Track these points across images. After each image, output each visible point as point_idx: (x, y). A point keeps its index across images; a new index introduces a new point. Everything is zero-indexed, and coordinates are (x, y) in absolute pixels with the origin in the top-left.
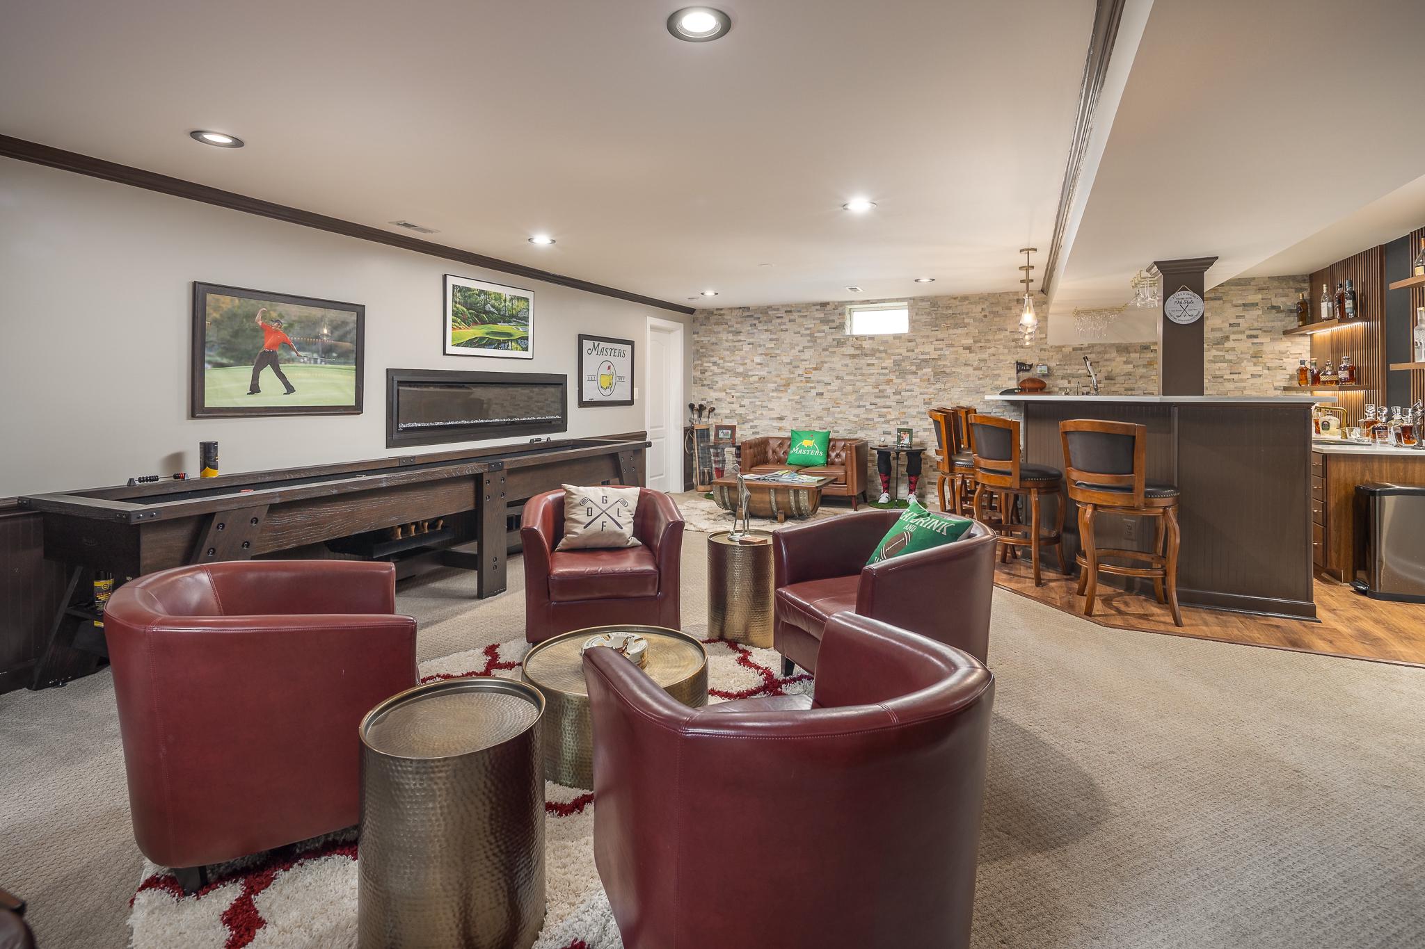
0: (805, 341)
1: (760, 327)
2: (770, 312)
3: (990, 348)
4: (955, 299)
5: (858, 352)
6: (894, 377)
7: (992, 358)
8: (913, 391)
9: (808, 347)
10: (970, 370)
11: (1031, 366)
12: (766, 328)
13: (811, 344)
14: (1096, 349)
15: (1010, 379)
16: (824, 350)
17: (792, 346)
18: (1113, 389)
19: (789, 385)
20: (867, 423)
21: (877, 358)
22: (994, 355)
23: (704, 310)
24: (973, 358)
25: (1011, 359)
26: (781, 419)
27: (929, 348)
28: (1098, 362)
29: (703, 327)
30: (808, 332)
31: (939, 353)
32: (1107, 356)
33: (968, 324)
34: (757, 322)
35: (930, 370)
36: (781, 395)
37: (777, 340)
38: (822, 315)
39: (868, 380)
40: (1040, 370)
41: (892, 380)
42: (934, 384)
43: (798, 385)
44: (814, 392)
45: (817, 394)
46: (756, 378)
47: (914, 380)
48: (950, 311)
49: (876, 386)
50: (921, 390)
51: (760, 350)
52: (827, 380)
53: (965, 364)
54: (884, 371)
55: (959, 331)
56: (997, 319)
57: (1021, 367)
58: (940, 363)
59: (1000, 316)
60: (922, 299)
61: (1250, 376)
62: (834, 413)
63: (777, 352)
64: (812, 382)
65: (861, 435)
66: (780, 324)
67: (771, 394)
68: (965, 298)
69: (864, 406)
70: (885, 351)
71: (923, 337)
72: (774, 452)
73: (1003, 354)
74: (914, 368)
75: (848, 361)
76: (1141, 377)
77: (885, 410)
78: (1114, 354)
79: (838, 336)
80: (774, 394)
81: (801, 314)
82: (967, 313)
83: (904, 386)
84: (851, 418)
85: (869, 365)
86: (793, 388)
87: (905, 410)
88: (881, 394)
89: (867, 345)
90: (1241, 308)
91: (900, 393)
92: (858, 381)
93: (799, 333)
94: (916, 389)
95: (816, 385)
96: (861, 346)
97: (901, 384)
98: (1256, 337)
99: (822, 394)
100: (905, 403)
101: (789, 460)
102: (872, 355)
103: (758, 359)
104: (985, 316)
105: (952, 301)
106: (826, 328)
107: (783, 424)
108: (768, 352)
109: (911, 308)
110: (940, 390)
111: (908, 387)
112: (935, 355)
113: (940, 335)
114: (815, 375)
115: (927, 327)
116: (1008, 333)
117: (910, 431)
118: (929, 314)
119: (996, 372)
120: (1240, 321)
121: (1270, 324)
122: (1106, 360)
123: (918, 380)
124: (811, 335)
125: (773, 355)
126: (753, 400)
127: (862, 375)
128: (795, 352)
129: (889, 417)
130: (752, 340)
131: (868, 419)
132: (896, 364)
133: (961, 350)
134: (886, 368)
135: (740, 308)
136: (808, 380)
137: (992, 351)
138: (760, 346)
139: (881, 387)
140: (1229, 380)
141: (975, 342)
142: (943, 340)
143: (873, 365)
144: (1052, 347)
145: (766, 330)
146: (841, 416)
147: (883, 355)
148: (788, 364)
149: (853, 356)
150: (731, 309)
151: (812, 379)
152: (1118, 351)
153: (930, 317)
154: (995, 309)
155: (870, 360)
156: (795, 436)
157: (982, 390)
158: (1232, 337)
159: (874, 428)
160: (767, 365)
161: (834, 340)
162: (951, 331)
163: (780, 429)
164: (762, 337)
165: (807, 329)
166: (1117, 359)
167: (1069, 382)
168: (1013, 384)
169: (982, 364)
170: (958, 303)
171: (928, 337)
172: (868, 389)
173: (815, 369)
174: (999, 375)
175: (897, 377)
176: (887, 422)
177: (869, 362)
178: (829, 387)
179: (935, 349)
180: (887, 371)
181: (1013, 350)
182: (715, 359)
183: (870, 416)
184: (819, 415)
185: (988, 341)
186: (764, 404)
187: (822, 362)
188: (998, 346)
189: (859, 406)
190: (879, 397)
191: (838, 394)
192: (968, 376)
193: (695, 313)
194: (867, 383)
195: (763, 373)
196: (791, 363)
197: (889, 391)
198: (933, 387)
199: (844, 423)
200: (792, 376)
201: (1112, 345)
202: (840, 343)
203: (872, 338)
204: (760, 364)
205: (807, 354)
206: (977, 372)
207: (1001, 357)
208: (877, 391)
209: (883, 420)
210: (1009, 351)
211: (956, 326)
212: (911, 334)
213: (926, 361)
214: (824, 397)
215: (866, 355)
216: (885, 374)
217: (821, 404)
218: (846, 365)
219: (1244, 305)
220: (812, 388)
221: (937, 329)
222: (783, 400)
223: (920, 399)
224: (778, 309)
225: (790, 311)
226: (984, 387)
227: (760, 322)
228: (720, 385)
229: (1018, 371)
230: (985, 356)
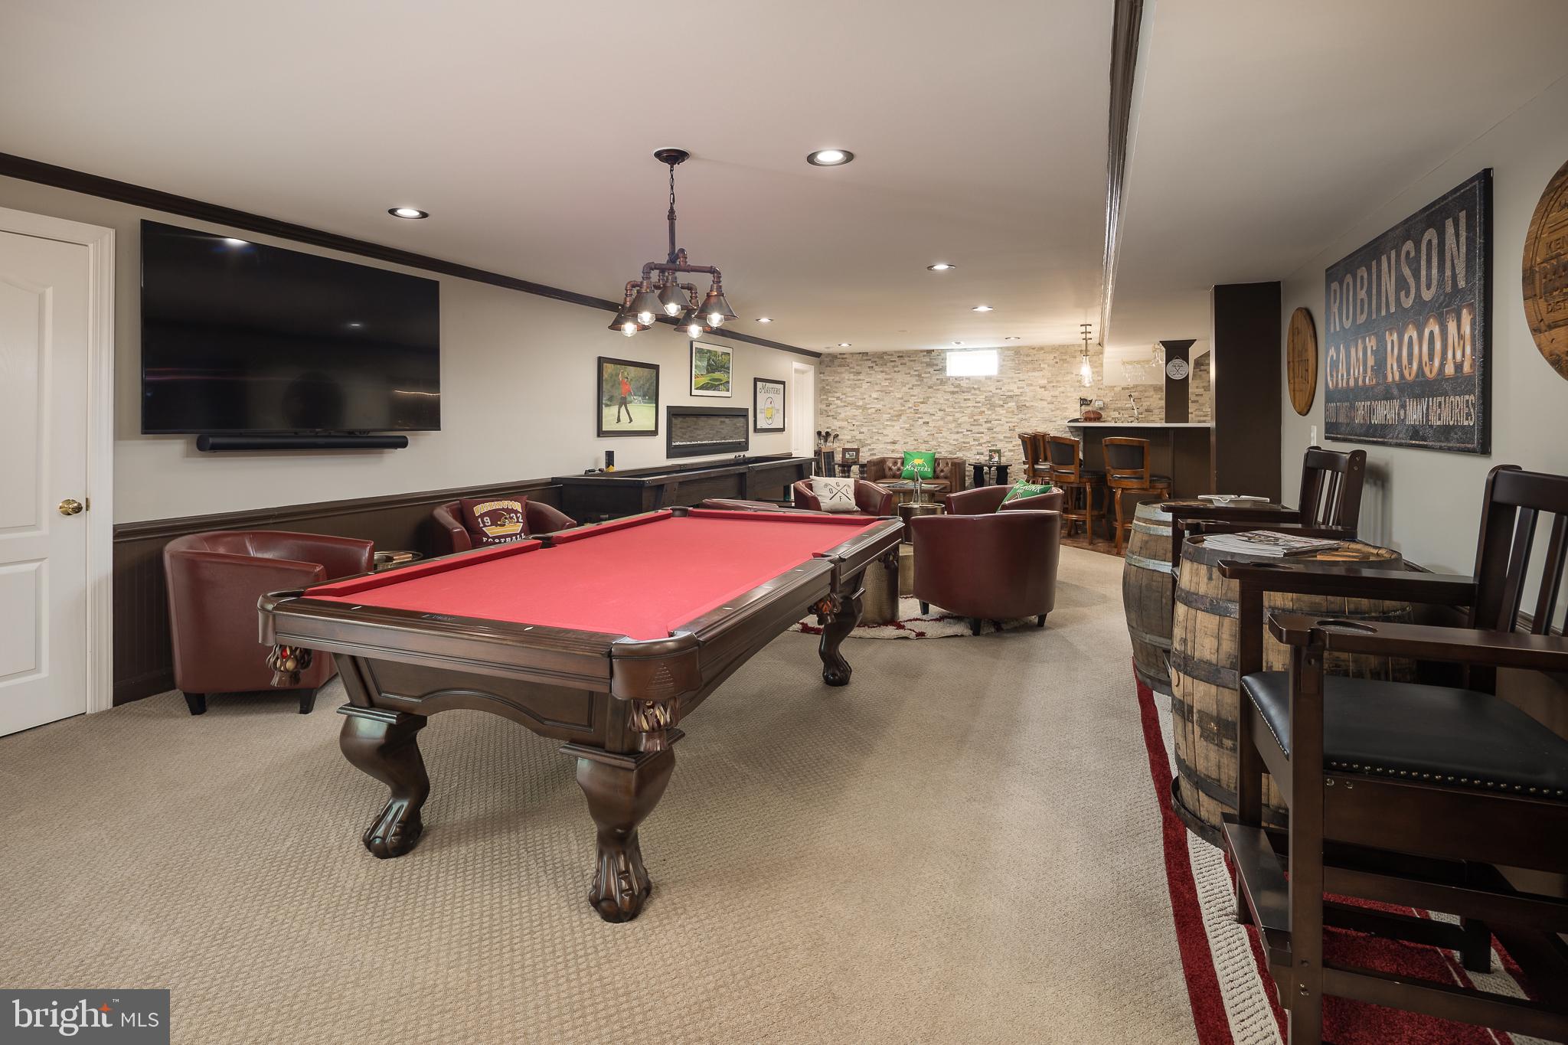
0: (914, 381)
1: (877, 368)
2: (885, 357)
3: (1060, 387)
4: (1034, 349)
5: (956, 390)
6: (986, 410)
8: (1001, 420)
9: (916, 385)
10: (1045, 404)
11: (1091, 401)
12: (881, 369)
13: (919, 383)
14: (1139, 389)
15: (1075, 411)
16: (930, 387)
17: (904, 384)
18: (1151, 419)
19: (901, 415)
20: (965, 445)
21: (973, 395)
22: (1063, 393)
23: (829, 355)
24: (1047, 395)
25: (1076, 396)
26: (894, 443)
27: (1014, 387)
28: (1140, 398)
29: (828, 368)
30: (916, 373)
31: (1021, 390)
32: (1147, 394)
33: (1044, 368)
34: (873, 365)
35: (1014, 404)
36: (893, 423)
37: (891, 379)
38: (928, 360)
39: (965, 412)
40: (1098, 404)
41: (984, 412)
42: (1017, 415)
43: (908, 415)
44: (921, 421)
45: (924, 423)
46: (873, 410)
47: (1002, 412)
48: (1030, 359)
50: (1008, 420)
51: (877, 388)
52: (931, 411)
53: (1041, 400)
54: (977, 405)
55: (1036, 374)
56: (1065, 365)
57: (1084, 402)
58: (1021, 398)
59: (1068, 362)
60: (1010, 349)
62: (937, 438)
63: (891, 389)
64: (920, 413)
65: (959, 455)
66: (894, 367)
67: (886, 423)
68: (1041, 348)
69: (962, 432)
70: (979, 389)
71: (1009, 378)
72: (890, 469)
73: (1070, 392)
74: (1001, 403)
75: (949, 396)
77: (980, 435)
78: (1152, 393)
79: (940, 377)
80: (888, 423)
81: (911, 359)
82: (1043, 360)
83: (993, 416)
84: (951, 441)
85: (965, 400)
86: (904, 418)
87: (994, 435)
88: (976, 423)
89: (964, 384)
91: (991, 422)
92: (957, 412)
93: (909, 374)
94: (1004, 419)
95: (924, 416)
96: (960, 384)
97: (990, 415)
99: (928, 423)
100: (995, 430)
101: (903, 475)
102: (968, 392)
103: (875, 395)
104: (1057, 363)
105: (1031, 350)
106: (931, 370)
107: (896, 447)
108: (883, 389)
109: (1000, 354)
110: (1022, 420)
111: (997, 418)
112: (1017, 392)
113: (1021, 376)
114: (922, 408)
115: (1012, 370)
116: (1073, 376)
117: (998, 452)
118: (1013, 360)
119: (1065, 406)
122: (1146, 397)
123: (1005, 412)
124: (919, 376)
125: (888, 391)
126: (871, 428)
127: (960, 407)
128: (905, 389)
129: (982, 441)
130: (869, 380)
131: (964, 443)
132: (988, 399)
133: (1038, 388)
134: (979, 402)
135: (860, 353)
136: (916, 412)
137: (1061, 389)
138: (877, 384)
139: (975, 418)
141: (1049, 382)
142: (1024, 381)
143: (969, 399)
144: (1106, 387)
145: (882, 372)
146: (943, 440)
147: (977, 392)
148: (899, 399)
149: (953, 393)
150: (851, 354)
151: (920, 410)
152: (1154, 390)
153: (1014, 362)
154: (1064, 357)
155: (967, 396)
156: (908, 456)
157: (1054, 419)
159: (970, 449)
160: (883, 400)
161: (937, 379)
162: (1030, 374)
163: (893, 451)
164: (879, 377)
165: (916, 371)
166: (1155, 396)
167: (1119, 413)
168: (1077, 415)
169: (1054, 399)
170: (1036, 352)
171: (1012, 378)
172: (966, 419)
173: (922, 403)
174: (1066, 408)
175: (988, 409)
176: (980, 445)
177: (965, 397)
178: (934, 417)
179: (1018, 388)
180: (980, 405)
181: (1078, 389)
182: (838, 395)
183: (967, 440)
184: (926, 439)
185: (1058, 382)
186: (880, 431)
187: (928, 398)
188: (1066, 386)
189: (958, 433)
190: (974, 425)
191: (941, 423)
192: (1043, 408)
193: (822, 357)
194: (963, 414)
195: (879, 406)
196: (902, 398)
197: (982, 420)
198: (1016, 417)
199: (945, 446)
200: (903, 408)
201: (1152, 385)
202: (942, 382)
203: (968, 378)
204: (877, 399)
205: (916, 391)
206: (1050, 406)
207: (1069, 395)
208: (972, 420)
209: (977, 443)
210: (1075, 390)
211: (1034, 370)
212: (1000, 376)
213: (1011, 397)
214: (930, 425)
215: (963, 392)
216: (979, 407)
217: (927, 431)
218: (948, 400)
220: (919, 418)
221: (1019, 372)
222: (896, 427)
223: (1006, 427)
224: (892, 355)
225: (902, 357)
226: (1056, 417)
227: (876, 365)
228: (842, 416)
229: (1081, 405)
230: (1056, 393)
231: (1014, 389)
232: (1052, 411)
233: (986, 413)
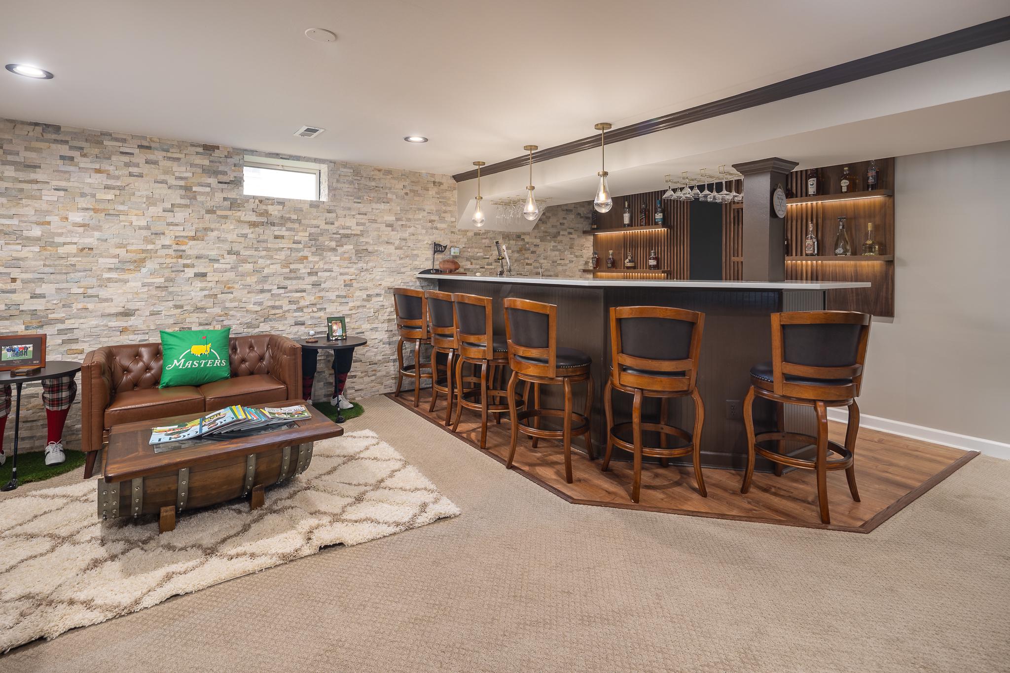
0: (176, 197)
1: (84, 163)
2: (105, 143)
3: (410, 227)
4: (379, 170)
5: (264, 219)
6: (309, 254)
7: (412, 237)
8: (332, 271)
9: (180, 206)
10: (391, 249)
11: (445, 247)
12: (97, 166)
13: (187, 202)
15: (427, 259)
16: (209, 212)
17: (151, 201)
19: (143, 260)
20: (273, 312)
21: (289, 229)
22: (414, 235)
24: (395, 236)
25: (428, 240)
26: (127, 314)
27: (351, 222)
28: (490, 247)
30: (182, 183)
31: (361, 228)
33: (391, 200)
34: (76, 154)
35: (351, 247)
36: (126, 276)
37: (121, 188)
38: (206, 162)
39: (275, 257)
40: (454, 251)
41: (306, 258)
42: (355, 263)
43: (162, 261)
44: (190, 272)
45: (196, 275)
46: (73, 249)
47: (333, 258)
48: (373, 184)
49: (286, 264)
50: (342, 270)
51: (83, 203)
52: (213, 253)
53: (387, 243)
54: (294, 246)
55: (382, 206)
56: (417, 198)
57: (438, 248)
58: (362, 239)
59: (419, 195)
60: (345, 165)
61: (568, 262)
62: (224, 302)
63: (121, 208)
64: (189, 257)
65: (265, 328)
66: (127, 165)
67: (106, 275)
68: (389, 172)
69: (270, 291)
70: (299, 221)
71: (344, 209)
72: (127, 370)
73: (421, 234)
74: (333, 244)
75: (246, 230)
76: (516, 261)
77: (299, 295)
79: (232, 195)
80: (113, 275)
81: (169, 155)
82: (390, 189)
83: (321, 265)
84: (251, 307)
85: (276, 237)
86: (150, 265)
87: (322, 294)
88: (293, 275)
89: (275, 211)
90: (565, 212)
91: (317, 273)
92: (261, 257)
93: (164, 182)
94: (336, 269)
95: (196, 262)
96: (266, 212)
97: (317, 262)
98: (571, 234)
99: (204, 275)
100: (323, 286)
101: (165, 379)
102: (282, 225)
103: (76, 217)
104: (407, 194)
105: (377, 172)
106: (213, 181)
107: (132, 321)
108: (101, 206)
109: (332, 173)
110: (362, 270)
111: (326, 267)
112: (357, 230)
113: (363, 208)
114: (192, 248)
115: (350, 198)
116: (425, 214)
117: (341, 320)
118: (351, 183)
119: (415, 252)
120: (565, 221)
121: (577, 226)
123: (338, 258)
124: (187, 188)
125: (111, 212)
126: (64, 285)
127: (267, 249)
128: (154, 210)
129: (302, 303)
130: (63, 184)
131: (273, 307)
132: (313, 238)
133: (383, 227)
134: (300, 243)
136: (180, 255)
137: (411, 230)
138: (83, 195)
139: (292, 266)
140: (560, 264)
141: (398, 220)
142: (366, 214)
143: (282, 237)
144: (459, 231)
145: (98, 171)
146: (236, 304)
147: (296, 226)
148: (140, 228)
149: (253, 225)
151: (189, 252)
153: (352, 186)
154: (415, 188)
155: (277, 231)
156: (171, 340)
157: (403, 270)
158: (562, 233)
159: (283, 317)
160: (98, 228)
161: (225, 199)
162: (374, 206)
163: (123, 331)
164: (89, 180)
165: (181, 178)
167: (471, 264)
168: (428, 265)
169: (403, 243)
170: (381, 176)
171: (349, 209)
172: (276, 268)
173: (193, 238)
174: (417, 256)
175: (313, 254)
176: (300, 309)
177: (276, 233)
178: (216, 266)
179: (358, 224)
180: (300, 246)
181: (430, 231)
183: (277, 303)
184: (199, 305)
185: (409, 220)
186: (90, 292)
187: (206, 229)
188: (417, 226)
189: (262, 291)
190: (290, 279)
191: (231, 275)
192: (390, 255)
194: (274, 261)
195: (88, 241)
196: (148, 228)
197: (303, 269)
198: (355, 266)
199: (239, 315)
200: (150, 247)
201: (501, 232)
202: (235, 204)
203: (281, 202)
204: (84, 225)
205: (180, 216)
206: (399, 252)
207: (420, 237)
208: (288, 270)
209: (294, 307)
210: (427, 232)
211: (379, 200)
212: (331, 203)
213: (347, 236)
214: (208, 279)
215: (273, 224)
216: (298, 250)
217: (202, 290)
218: (245, 236)
219: (567, 210)
220: (185, 266)
221: (359, 201)
222: (131, 284)
223: (341, 279)
224: (124, 141)
225: (149, 148)
226: (404, 267)
227: (84, 155)
229: (435, 252)
230: (406, 235)
231: (351, 224)
232: (401, 259)
233: (310, 259)
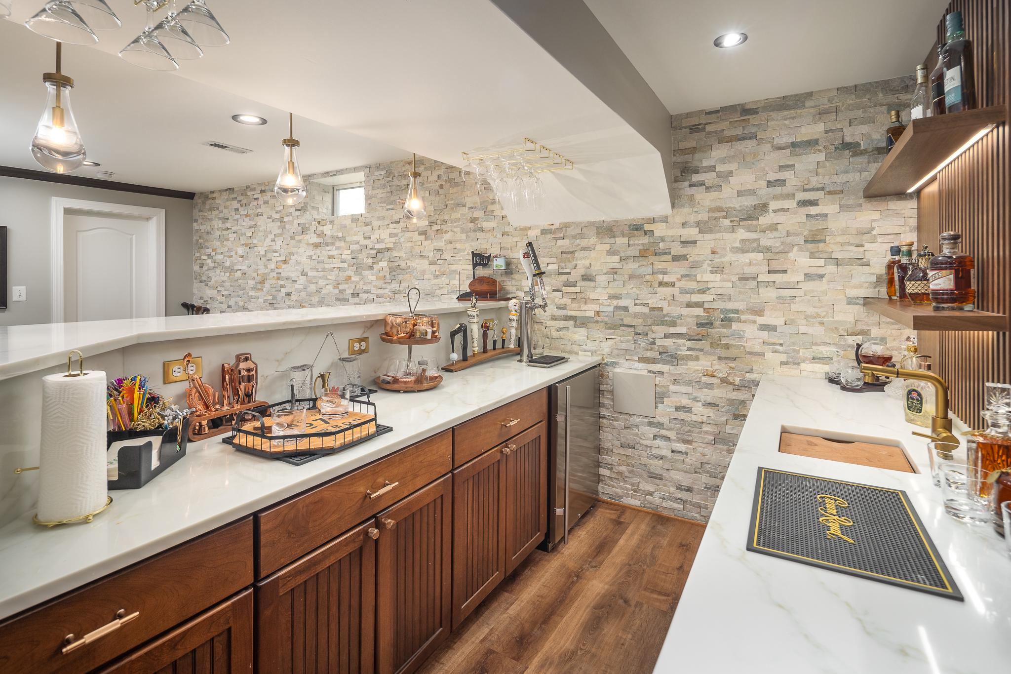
0: (276, 228)
1: (242, 211)
2: (249, 194)
3: (447, 232)
5: (320, 240)
6: (352, 274)
7: (449, 246)
8: (370, 293)
9: (278, 235)
10: (425, 264)
11: (489, 258)
12: (246, 212)
13: (281, 231)
14: (571, 231)
16: (291, 238)
17: (266, 234)
18: (593, 295)
21: (338, 248)
22: (451, 243)
23: (201, 193)
24: (429, 247)
25: (469, 247)
27: (384, 234)
28: (573, 252)
29: (201, 214)
30: (278, 216)
31: (393, 240)
32: (584, 243)
34: (239, 205)
35: (386, 264)
37: (254, 226)
39: (329, 277)
40: (495, 264)
41: (350, 277)
42: (389, 283)
44: (283, 290)
46: (239, 274)
49: (337, 285)
51: (242, 240)
53: (421, 256)
56: (455, 190)
57: (480, 259)
58: (396, 254)
60: (378, 167)
61: (802, 278)
63: (255, 241)
66: (256, 208)
67: (252, 293)
71: (379, 218)
73: (460, 241)
74: (370, 261)
75: (312, 252)
76: (631, 277)
78: (593, 240)
79: (302, 221)
85: (329, 257)
88: (341, 296)
90: (788, 151)
91: (358, 294)
94: (373, 291)
97: (358, 282)
98: (813, 203)
102: (333, 244)
103: (240, 251)
108: (248, 242)
109: (367, 180)
112: (389, 243)
113: (395, 214)
114: (284, 271)
115: (383, 205)
116: (465, 210)
118: (384, 187)
119: (453, 268)
120: (787, 175)
121: (840, 179)
122: (584, 249)
123: (374, 278)
124: (281, 220)
125: (252, 245)
127: (324, 270)
128: (268, 241)
130: (235, 228)
132: (354, 255)
133: (416, 236)
134: (345, 262)
135: (227, 190)
137: (447, 236)
138: (242, 235)
139: (341, 287)
140: (768, 284)
141: (431, 224)
142: (399, 222)
143: (333, 257)
144: (516, 229)
145: (246, 216)
147: (342, 244)
148: (263, 256)
149: (316, 246)
150: (220, 191)
152: (598, 233)
153: (385, 191)
155: (330, 251)
157: (438, 292)
158: (773, 205)
160: (247, 258)
161: (299, 224)
164: (244, 223)
165: (277, 212)
166: (598, 247)
169: (438, 256)
171: (383, 218)
173: (285, 262)
174: (454, 272)
175: (355, 274)
177: (330, 253)
179: (391, 235)
180: (345, 265)
181: (472, 235)
182: (209, 251)
185: (445, 222)
187: (290, 253)
188: (455, 230)
191: (303, 295)
192: (423, 272)
193: (196, 198)
194: (328, 282)
195: (245, 268)
196: (265, 256)
197: (348, 291)
200: (266, 271)
201: (592, 224)
202: (304, 230)
203: (332, 221)
204: (242, 257)
205: (278, 244)
206: (433, 268)
207: (458, 246)
208: (337, 291)
210: (467, 237)
212: (367, 215)
213: (381, 251)
214: (292, 297)
215: (327, 244)
216: (344, 270)
218: (310, 258)
219: (794, 145)
221: (391, 207)
224: (255, 189)
225: (264, 191)
226: (440, 288)
227: (241, 206)
228: (213, 281)
229: (474, 266)
230: (441, 244)
231: (385, 237)
232: (436, 277)
233: (353, 279)
